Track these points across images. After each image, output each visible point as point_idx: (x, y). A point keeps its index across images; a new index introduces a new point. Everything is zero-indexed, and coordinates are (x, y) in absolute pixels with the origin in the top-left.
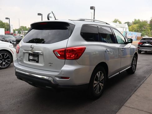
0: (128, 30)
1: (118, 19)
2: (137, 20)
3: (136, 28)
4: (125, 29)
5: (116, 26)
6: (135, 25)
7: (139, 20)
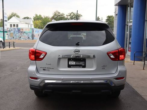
0: (33, 27)
1: (16, 13)
2: (38, 15)
3: (39, 24)
4: (30, 26)
5: (19, 22)
6: (38, 21)
7: (40, 16)
